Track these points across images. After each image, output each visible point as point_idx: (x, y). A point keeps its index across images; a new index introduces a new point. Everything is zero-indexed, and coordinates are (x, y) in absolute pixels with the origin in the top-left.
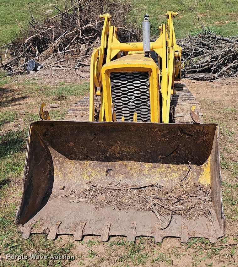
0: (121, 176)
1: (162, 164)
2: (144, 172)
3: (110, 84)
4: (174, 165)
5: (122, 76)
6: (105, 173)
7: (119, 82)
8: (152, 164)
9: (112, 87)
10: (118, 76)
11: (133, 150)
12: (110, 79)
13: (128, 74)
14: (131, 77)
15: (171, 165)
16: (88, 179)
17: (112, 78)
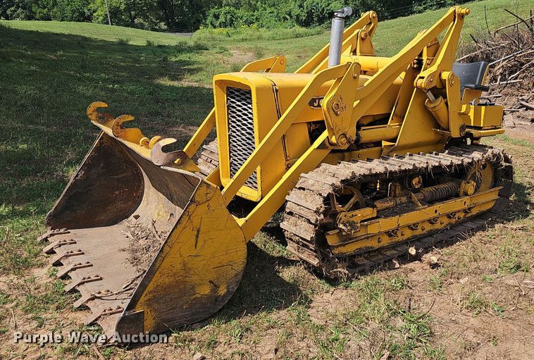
3: (226, 103)
5: (236, 93)
6: (169, 217)
7: (235, 103)
9: (228, 108)
10: (233, 93)
12: (225, 95)
16: (156, 217)
17: (228, 95)
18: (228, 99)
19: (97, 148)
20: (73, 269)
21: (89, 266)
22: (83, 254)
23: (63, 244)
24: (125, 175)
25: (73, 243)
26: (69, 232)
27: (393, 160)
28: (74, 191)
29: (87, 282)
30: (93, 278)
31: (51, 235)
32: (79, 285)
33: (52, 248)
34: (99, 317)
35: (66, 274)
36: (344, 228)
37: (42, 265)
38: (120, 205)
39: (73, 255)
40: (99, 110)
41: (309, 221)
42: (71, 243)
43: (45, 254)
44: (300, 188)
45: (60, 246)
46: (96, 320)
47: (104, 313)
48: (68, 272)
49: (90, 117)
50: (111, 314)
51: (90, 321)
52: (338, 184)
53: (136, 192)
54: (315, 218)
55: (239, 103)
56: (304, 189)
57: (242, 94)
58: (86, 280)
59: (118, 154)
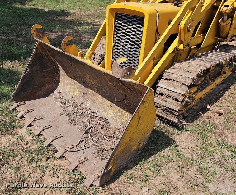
0: (90, 102)
1: (116, 106)
2: (103, 106)
3: (114, 24)
4: (124, 111)
5: (124, 17)
6: (82, 95)
7: (121, 24)
8: (110, 102)
9: (115, 27)
10: (121, 17)
11: (98, 85)
12: (114, 19)
13: (129, 17)
14: (130, 20)
15: (122, 110)
16: (73, 94)
17: (116, 18)
18: (115, 21)
19: (35, 54)
20: (43, 130)
21: (50, 127)
22: (42, 118)
23: (28, 112)
24: (50, 69)
25: (32, 111)
26: (26, 104)
27: (204, 58)
28: (25, 80)
29: (56, 139)
30: (58, 136)
31: (18, 106)
32: (52, 142)
33: (22, 115)
34: (77, 166)
35: (40, 133)
36: (189, 101)
37: (21, 127)
38: (48, 86)
39: (37, 120)
40: (37, 30)
41: (176, 100)
42: (31, 111)
43: (20, 119)
44: (167, 79)
45: (26, 114)
46: (76, 167)
47: (79, 163)
48: (41, 132)
49: (33, 35)
50: (83, 163)
51: (73, 169)
52: (195, 77)
53: (55, 78)
54: (182, 98)
55: (125, 24)
56: (170, 80)
57: (129, 18)
58: (55, 138)
59: (46, 57)
